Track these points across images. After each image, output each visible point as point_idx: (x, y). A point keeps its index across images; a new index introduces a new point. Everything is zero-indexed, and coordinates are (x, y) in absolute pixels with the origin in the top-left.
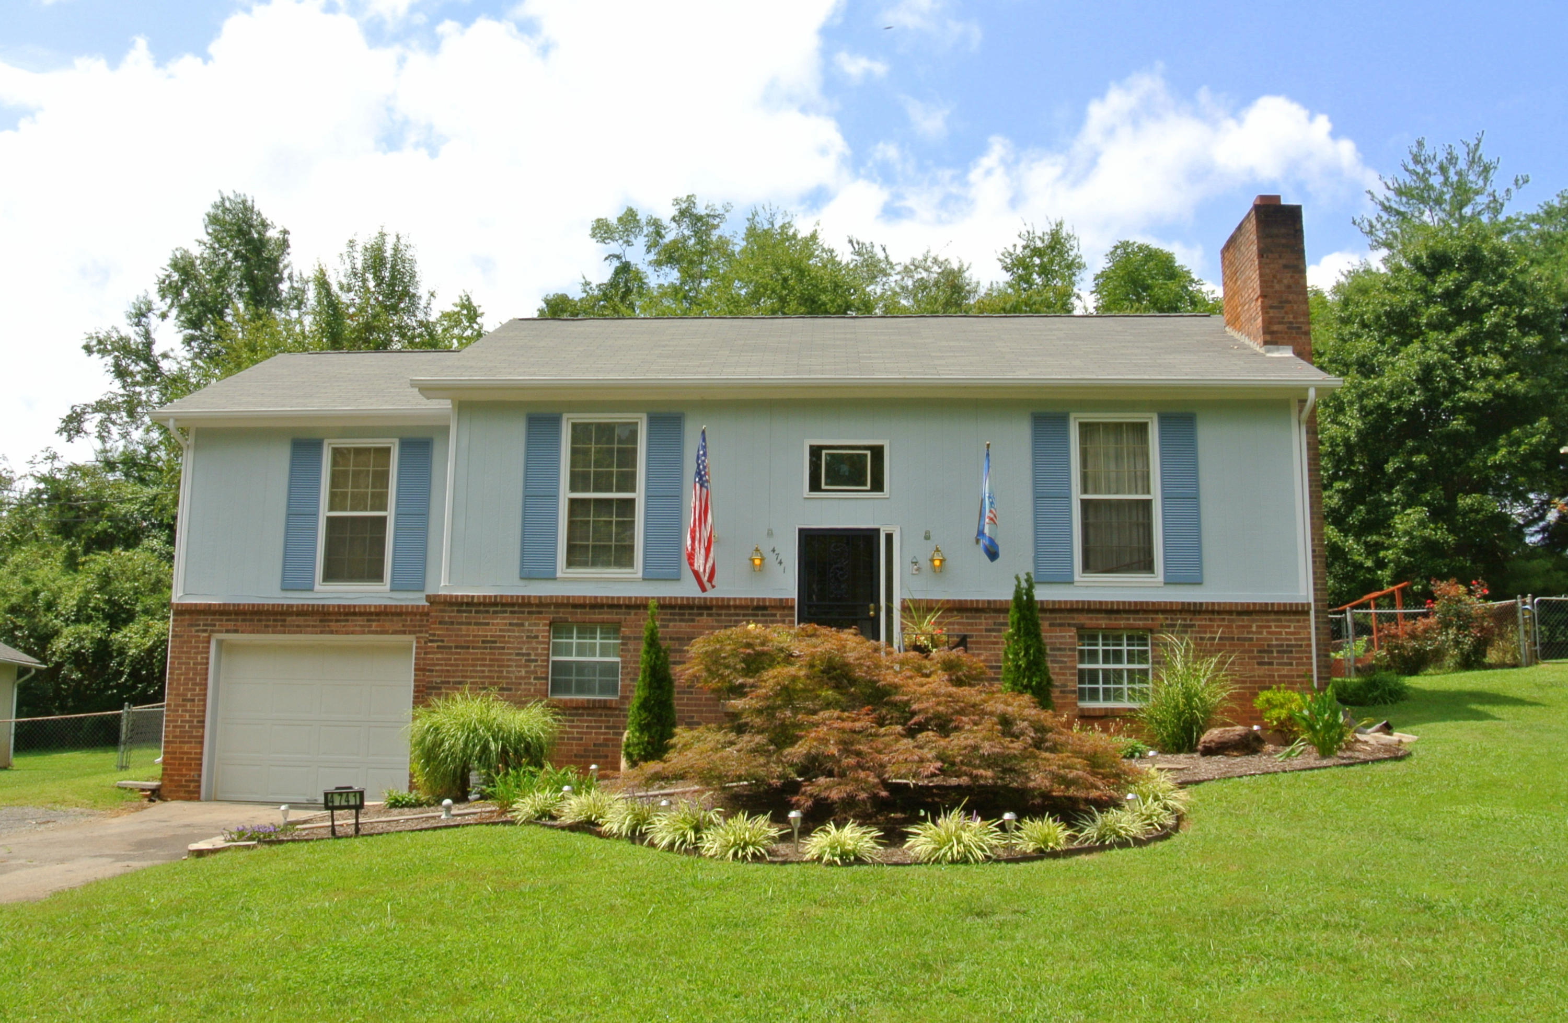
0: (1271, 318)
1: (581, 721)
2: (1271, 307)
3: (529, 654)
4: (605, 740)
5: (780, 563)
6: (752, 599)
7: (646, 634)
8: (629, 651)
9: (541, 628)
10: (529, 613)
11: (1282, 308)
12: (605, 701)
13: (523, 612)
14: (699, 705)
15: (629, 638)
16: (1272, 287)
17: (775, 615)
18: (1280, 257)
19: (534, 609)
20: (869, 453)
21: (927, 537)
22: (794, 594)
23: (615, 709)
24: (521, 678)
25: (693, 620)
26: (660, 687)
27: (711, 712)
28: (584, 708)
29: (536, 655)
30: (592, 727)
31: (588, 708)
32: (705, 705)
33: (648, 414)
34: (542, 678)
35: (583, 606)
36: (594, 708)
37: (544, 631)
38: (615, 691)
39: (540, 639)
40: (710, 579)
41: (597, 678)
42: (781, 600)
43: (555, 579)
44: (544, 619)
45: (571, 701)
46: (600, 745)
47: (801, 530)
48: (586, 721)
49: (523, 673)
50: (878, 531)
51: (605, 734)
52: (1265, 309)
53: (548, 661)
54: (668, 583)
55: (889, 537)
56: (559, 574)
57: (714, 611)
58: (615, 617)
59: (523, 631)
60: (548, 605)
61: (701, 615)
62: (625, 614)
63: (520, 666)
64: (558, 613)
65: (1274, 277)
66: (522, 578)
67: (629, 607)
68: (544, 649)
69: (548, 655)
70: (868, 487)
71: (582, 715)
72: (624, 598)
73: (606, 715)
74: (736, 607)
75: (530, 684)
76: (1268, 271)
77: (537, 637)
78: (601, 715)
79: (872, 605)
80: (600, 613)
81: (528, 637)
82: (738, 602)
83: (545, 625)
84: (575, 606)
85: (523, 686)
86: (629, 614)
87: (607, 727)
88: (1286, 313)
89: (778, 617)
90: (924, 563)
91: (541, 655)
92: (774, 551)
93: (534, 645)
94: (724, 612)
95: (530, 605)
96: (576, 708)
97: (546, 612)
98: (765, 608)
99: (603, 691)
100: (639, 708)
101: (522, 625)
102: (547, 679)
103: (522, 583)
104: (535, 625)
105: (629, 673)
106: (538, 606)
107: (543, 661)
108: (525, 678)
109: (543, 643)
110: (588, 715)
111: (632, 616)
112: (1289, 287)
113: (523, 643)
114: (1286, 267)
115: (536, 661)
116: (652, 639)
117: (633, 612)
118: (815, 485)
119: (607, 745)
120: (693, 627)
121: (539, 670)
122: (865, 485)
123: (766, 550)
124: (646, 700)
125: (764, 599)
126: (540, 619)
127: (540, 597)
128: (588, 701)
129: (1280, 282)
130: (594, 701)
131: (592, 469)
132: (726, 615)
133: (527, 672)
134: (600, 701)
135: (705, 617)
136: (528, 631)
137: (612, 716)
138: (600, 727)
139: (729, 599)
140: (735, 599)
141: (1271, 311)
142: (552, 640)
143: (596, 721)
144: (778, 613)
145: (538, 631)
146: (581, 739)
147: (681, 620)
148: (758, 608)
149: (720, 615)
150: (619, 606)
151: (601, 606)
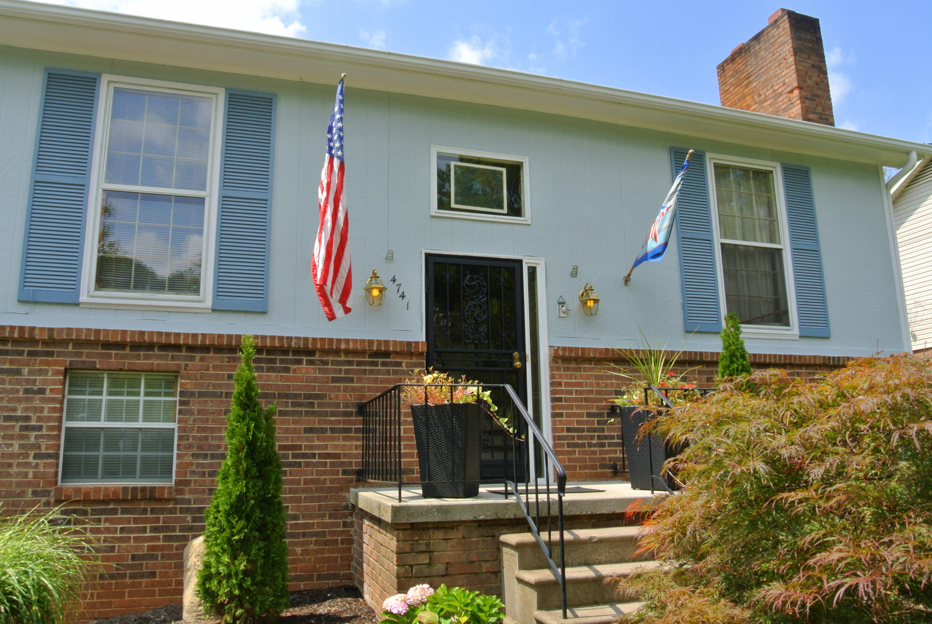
0: (807, 107)
1: (111, 521)
2: (806, 98)
3: (28, 419)
4: (150, 548)
5: (403, 296)
6: (371, 342)
7: (237, 389)
8: (190, 412)
9: (50, 377)
10: (30, 354)
11: (814, 100)
12: (153, 489)
13: (21, 353)
14: (296, 491)
15: (192, 394)
16: (805, 81)
17: (400, 364)
18: (809, 58)
19: (40, 348)
20: (504, 170)
21: (574, 273)
22: (421, 337)
23: (168, 500)
24: (12, 456)
25: (287, 370)
26: (263, 476)
27: (312, 499)
28: (117, 501)
29: (39, 419)
30: (131, 530)
31: (125, 501)
32: (304, 491)
33: (227, 89)
34: (49, 456)
35: (121, 345)
36: (134, 499)
37: (54, 382)
38: (167, 472)
39: (48, 394)
40: (343, 299)
41: (139, 454)
42: (409, 344)
43: (77, 304)
44: (56, 363)
45: (97, 490)
46: (143, 557)
47: (428, 256)
48: (120, 521)
49: (16, 449)
50: (520, 262)
51: (151, 539)
52: (803, 99)
53: (59, 428)
54: (250, 317)
55: (533, 271)
56: (83, 298)
57: (317, 357)
58: (170, 363)
59: (18, 382)
60: (64, 343)
61: (299, 362)
62: (186, 358)
63: (12, 437)
64: (79, 354)
65: (806, 73)
66: (21, 302)
67: (192, 348)
68: (54, 410)
69: (60, 419)
70: (505, 211)
71: (115, 511)
72: (186, 335)
73: (153, 511)
74: (347, 352)
75: (28, 465)
76: (801, 68)
77: (42, 391)
78: (145, 511)
79: (516, 354)
80: (146, 357)
81: (27, 391)
82: (351, 346)
83: (57, 373)
84: (107, 345)
85: (15, 469)
86: (192, 359)
87: (154, 529)
88: (817, 105)
89: (404, 368)
90: (574, 303)
91: (49, 419)
92: (394, 280)
93: (37, 403)
94: (330, 358)
95: (33, 341)
96: (105, 502)
97: (59, 354)
98: (386, 354)
99: (147, 473)
100: (228, 514)
101: (18, 372)
102: (57, 456)
103: (23, 308)
104: (41, 372)
105: (190, 447)
106: (45, 343)
107: (51, 428)
108: (18, 455)
109: (53, 400)
110: (124, 511)
111: (197, 362)
112: (817, 84)
113: (19, 400)
114: (813, 66)
115: (40, 428)
116: (249, 397)
117: (198, 356)
118: (443, 204)
119: (153, 557)
120: (288, 379)
121: (44, 443)
122: (502, 207)
123: (385, 279)
124: (242, 498)
125: (387, 342)
126: (48, 363)
127: (51, 330)
128: (125, 489)
129: (810, 78)
130: (135, 489)
131: (142, 154)
132: (334, 363)
133: (22, 446)
134: (143, 489)
135: (304, 365)
136: (28, 381)
137: (162, 511)
138: (144, 530)
139: (339, 341)
140: (347, 341)
141: (807, 101)
142: (67, 397)
143: (136, 521)
144: (404, 361)
145: (45, 382)
146: (112, 549)
147: (269, 370)
148: (378, 354)
149: (325, 363)
150: (177, 347)
151: (150, 346)
